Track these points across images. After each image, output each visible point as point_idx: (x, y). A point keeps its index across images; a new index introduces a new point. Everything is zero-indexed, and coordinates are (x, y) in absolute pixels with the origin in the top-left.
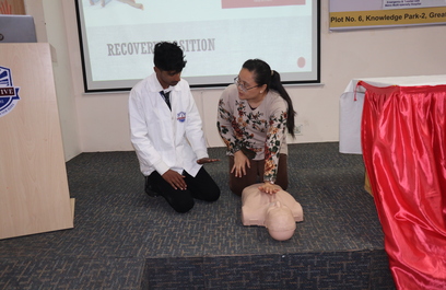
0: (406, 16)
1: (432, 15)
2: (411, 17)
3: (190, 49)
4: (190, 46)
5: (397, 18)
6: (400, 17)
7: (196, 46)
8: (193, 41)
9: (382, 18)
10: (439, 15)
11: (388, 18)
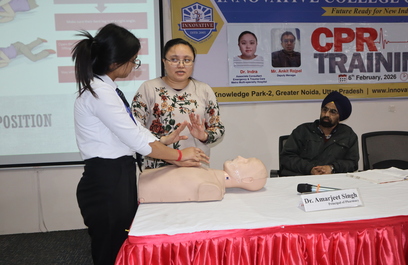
0: (253, 93)
1: (279, 93)
2: (258, 94)
3: (24, 124)
4: (24, 122)
5: (245, 95)
6: (247, 94)
7: (30, 122)
8: (27, 116)
9: (229, 95)
10: (285, 93)
11: (235, 95)
